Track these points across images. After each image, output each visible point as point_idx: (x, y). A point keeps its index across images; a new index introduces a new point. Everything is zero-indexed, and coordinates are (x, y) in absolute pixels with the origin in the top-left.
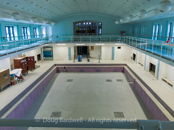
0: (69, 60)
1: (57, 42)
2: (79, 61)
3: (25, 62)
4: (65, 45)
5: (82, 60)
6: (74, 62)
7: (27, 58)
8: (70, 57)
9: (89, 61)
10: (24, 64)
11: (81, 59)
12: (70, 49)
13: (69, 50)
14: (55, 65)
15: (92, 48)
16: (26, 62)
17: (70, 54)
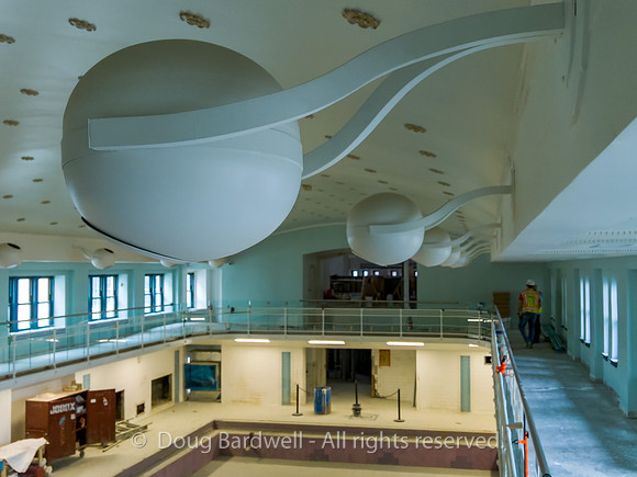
0: (284, 404)
1: (232, 330)
2: (320, 410)
3: (68, 414)
4: (267, 341)
5: (333, 407)
6: (298, 414)
7: (85, 394)
8: (286, 390)
9: (357, 411)
10: (63, 419)
11: (324, 402)
12: (286, 357)
13: (286, 362)
14: (215, 425)
15: (386, 355)
16: (74, 412)
17: (286, 381)
